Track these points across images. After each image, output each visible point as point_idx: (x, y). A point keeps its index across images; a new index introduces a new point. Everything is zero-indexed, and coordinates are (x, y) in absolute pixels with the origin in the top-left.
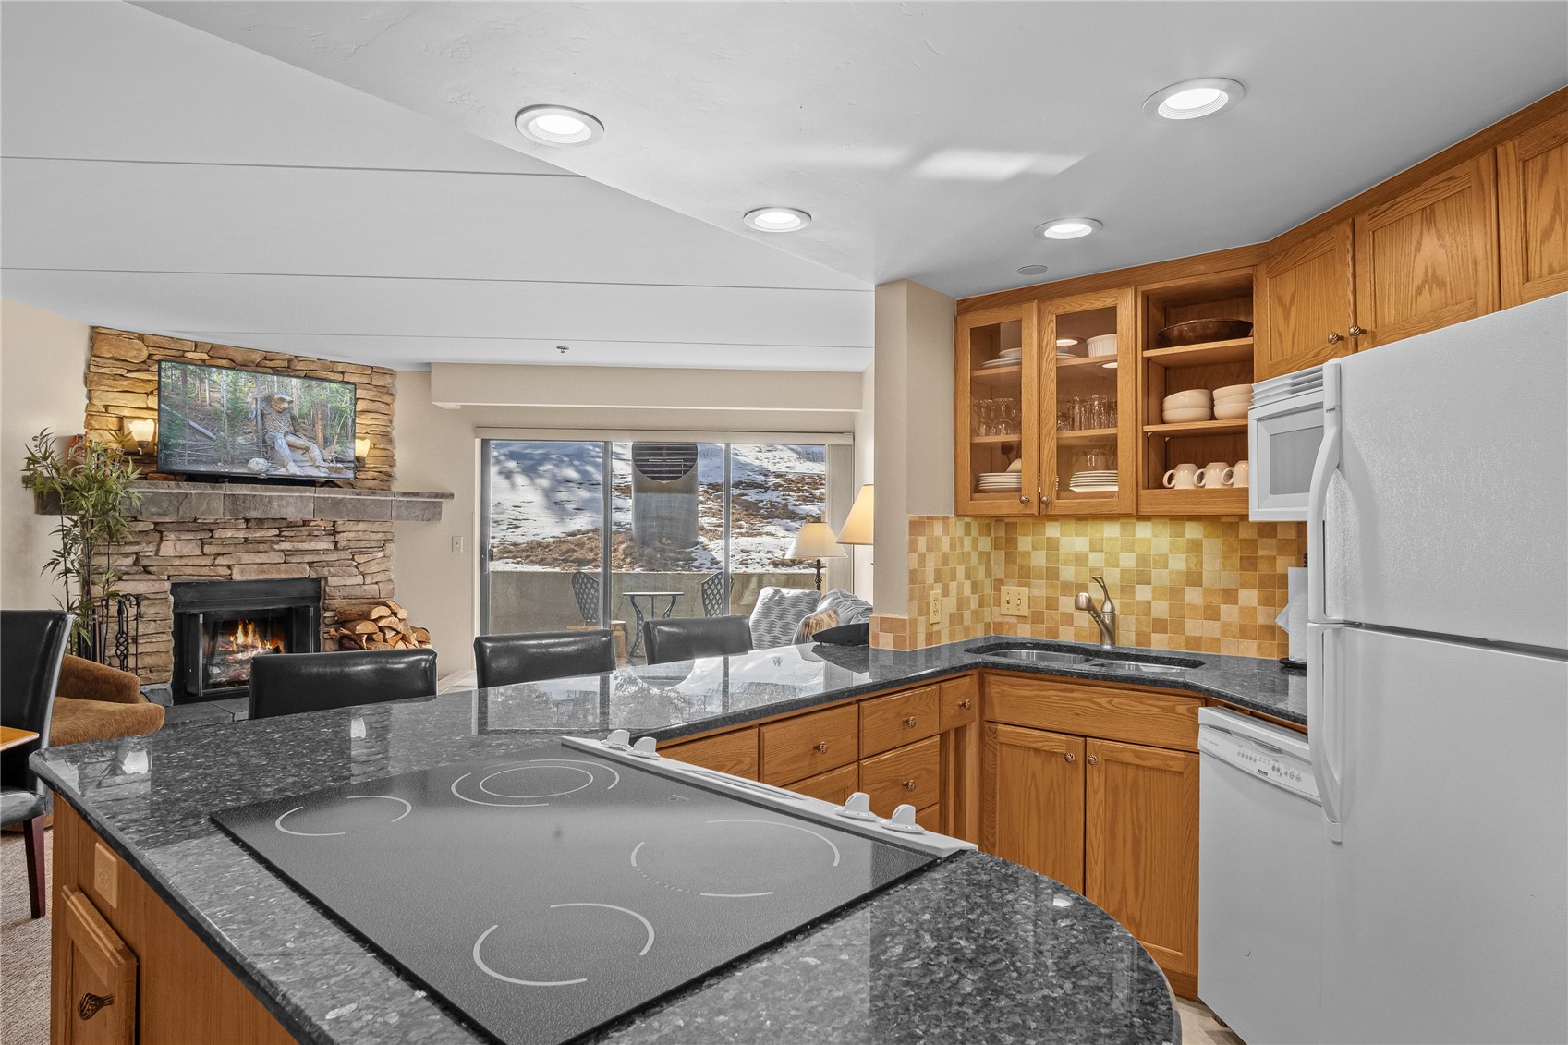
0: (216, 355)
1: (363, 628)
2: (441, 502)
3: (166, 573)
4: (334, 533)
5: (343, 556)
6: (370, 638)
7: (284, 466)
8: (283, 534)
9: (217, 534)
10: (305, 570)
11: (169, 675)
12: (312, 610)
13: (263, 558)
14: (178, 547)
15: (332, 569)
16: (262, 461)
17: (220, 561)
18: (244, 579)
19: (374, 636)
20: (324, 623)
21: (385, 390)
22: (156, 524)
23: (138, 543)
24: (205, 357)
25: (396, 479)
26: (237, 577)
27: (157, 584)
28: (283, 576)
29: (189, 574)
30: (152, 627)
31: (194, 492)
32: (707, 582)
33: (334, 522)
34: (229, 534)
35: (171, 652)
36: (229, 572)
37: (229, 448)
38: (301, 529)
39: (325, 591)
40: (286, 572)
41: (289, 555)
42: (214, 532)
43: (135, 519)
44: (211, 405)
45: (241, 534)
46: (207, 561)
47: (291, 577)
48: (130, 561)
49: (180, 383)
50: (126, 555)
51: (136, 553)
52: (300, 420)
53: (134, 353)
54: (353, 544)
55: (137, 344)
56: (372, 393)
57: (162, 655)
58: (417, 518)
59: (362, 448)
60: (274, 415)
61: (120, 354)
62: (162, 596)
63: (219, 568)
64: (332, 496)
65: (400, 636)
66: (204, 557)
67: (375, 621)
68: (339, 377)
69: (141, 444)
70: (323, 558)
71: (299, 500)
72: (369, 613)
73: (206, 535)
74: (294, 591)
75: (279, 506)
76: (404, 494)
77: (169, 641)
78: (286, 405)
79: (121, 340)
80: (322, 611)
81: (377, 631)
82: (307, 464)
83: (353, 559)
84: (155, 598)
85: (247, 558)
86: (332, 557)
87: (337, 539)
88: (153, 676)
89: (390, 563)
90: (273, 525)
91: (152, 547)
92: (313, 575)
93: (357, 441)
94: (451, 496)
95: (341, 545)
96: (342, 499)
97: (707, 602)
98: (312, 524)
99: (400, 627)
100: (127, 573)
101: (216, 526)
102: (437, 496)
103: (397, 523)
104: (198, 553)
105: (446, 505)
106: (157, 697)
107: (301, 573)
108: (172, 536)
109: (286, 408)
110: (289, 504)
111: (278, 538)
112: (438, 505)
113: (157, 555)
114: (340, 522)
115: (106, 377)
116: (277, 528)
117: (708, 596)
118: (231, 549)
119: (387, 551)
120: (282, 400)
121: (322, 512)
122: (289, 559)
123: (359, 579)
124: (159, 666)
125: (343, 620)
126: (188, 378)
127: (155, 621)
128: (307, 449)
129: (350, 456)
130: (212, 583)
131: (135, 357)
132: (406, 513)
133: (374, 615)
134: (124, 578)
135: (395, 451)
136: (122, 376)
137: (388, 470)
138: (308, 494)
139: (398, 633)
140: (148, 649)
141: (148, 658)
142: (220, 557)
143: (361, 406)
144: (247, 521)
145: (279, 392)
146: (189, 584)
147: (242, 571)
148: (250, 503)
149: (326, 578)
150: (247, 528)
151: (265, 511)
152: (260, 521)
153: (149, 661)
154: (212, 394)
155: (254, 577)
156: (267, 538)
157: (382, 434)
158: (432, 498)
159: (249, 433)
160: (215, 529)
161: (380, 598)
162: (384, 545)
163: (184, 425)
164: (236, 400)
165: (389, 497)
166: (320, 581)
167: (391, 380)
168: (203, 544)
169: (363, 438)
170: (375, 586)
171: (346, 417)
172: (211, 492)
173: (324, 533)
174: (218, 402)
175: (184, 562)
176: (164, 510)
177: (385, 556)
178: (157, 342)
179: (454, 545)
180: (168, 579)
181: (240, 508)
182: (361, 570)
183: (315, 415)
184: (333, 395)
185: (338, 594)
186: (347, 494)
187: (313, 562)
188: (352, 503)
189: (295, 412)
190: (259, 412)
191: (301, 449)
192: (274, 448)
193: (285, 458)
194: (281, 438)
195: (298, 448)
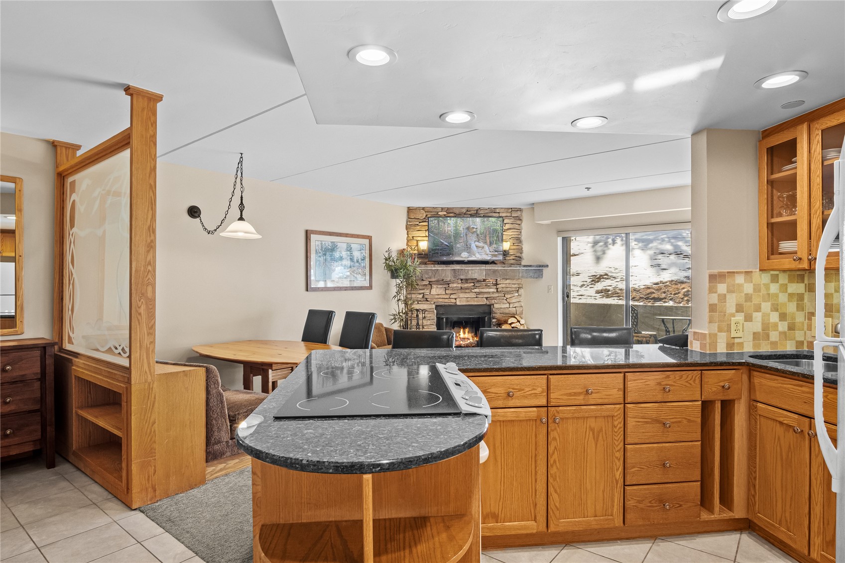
0: (449, 212)
1: (505, 327)
2: (543, 269)
3: (433, 301)
4: (496, 284)
5: (500, 295)
7: (474, 255)
8: (475, 285)
9: (450, 286)
10: (484, 300)
12: (488, 318)
13: (468, 295)
14: (437, 291)
15: (496, 301)
16: (466, 253)
17: (452, 296)
18: (461, 304)
20: (493, 324)
21: (518, 218)
22: (429, 282)
23: (424, 289)
24: (445, 213)
25: (524, 259)
26: (458, 303)
27: (430, 305)
28: (476, 303)
29: (441, 302)
30: (429, 322)
31: (440, 269)
33: (496, 280)
34: (455, 285)
36: (455, 301)
37: (454, 249)
38: (483, 283)
39: (493, 310)
40: (477, 302)
41: (478, 294)
43: (423, 280)
44: (447, 232)
45: (459, 285)
46: (447, 296)
47: (479, 304)
48: (421, 296)
49: (437, 225)
50: (420, 294)
51: (423, 293)
52: (480, 235)
53: (421, 215)
54: (504, 289)
55: (422, 211)
56: (512, 220)
58: (531, 277)
59: (506, 246)
60: (470, 234)
61: (417, 216)
62: (432, 310)
63: (452, 299)
64: (493, 268)
68: (497, 215)
69: (423, 251)
70: (492, 295)
71: (480, 270)
73: (447, 286)
74: (481, 310)
75: (472, 273)
78: (475, 230)
79: (417, 211)
80: (491, 319)
83: (505, 296)
84: (430, 311)
85: (462, 295)
86: (496, 295)
87: (498, 287)
89: (521, 298)
90: (472, 281)
91: (428, 291)
92: (488, 303)
93: (504, 243)
94: (547, 266)
95: (499, 290)
96: (497, 270)
98: (487, 280)
100: (420, 301)
101: (450, 282)
102: (541, 266)
103: (523, 279)
104: (444, 293)
105: (545, 270)
107: (483, 302)
108: (435, 286)
110: (475, 272)
111: (473, 287)
112: (541, 271)
113: (430, 294)
114: (499, 280)
115: (413, 225)
116: (472, 283)
118: (456, 292)
119: (520, 293)
120: (473, 228)
121: (489, 275)
122: (478, 296)
123: (507, 305)
126: (440, 222)
127: (430, 320)
128: (483, 247)
129: (501, 249)
130: (449, 306)
131: (422, 217)
132: (527, 275)
133: (510, 322)
134: (419, 302)
135: (523, 246)
136: (417, 225)
137: (520, 255)
138: (484, 268)
143: (507, 227)
144: (461, 280)
145: (472, 225)
146: (441, 306)
147: (460, 301)
148: (463, 272)
149: (493, 304)
150: (461, 283)
152: (466, 280)
154: (448, 228)
155: (464, 304)
156: (469, 287)
157: (516, 238)
158: (538, 267)
159: (461, 243)
160: (449, 284)
161: (517, 314)
162: (518, 290)
163: (438, 242)
164: (456, 230)
165: (523, 267)
166: (490, 306)
167: (520, 213)
168: (446, 290)
169: (507, 241)
170: (514, 309)
171: (498, 232)
172: (446, 268)
173: (492, 284)
174: (450, 231)
175: (439, 297)
176: (430, 276)
177: (519, 295)
178: (429, 210)
179: (549, 290)
180: (434, 304)
181: (457, 275)
182: (508, 301)
183: (486, 233)
184: (493, 224)
185: (498, 312)
186: (499, 267)
187: (488, 298)
188: (501, 271)
189: (478, 232)
190: (465, 234)
191: (481, 247)
192: (470, 247)
193: (474, 252)
194: (473, 243)
195: (479, 247)
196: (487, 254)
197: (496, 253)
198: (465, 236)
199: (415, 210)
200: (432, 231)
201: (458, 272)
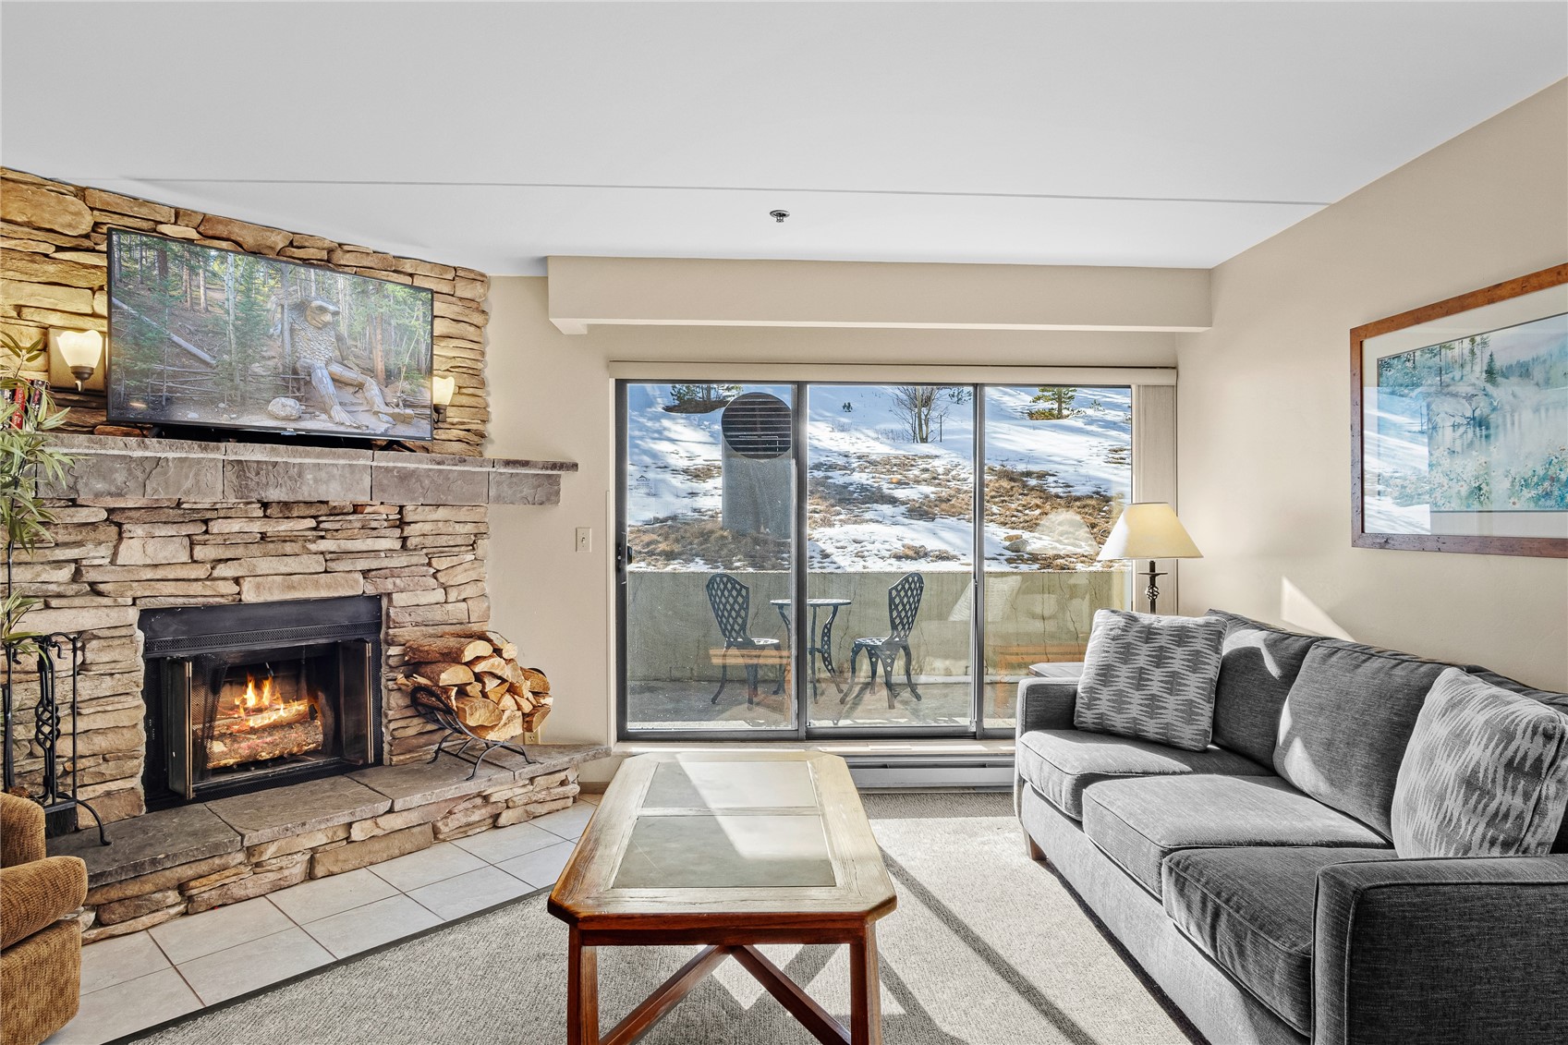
0: (211, 233)
1: (451, 676)
2: (559, 476)
3: (130, 593)
4: (402, 523)
5: (415, 560)
6: (462, 692)
7: (325, 411)
8: (322, 526)
9: (215, 527)
10: (356, 582)
11: (138, 765)
12: (369, 646)
13: (291, 565)
14: (150, 550)
15: (398, 581)
16: (291, 402)
17: (222, 570)
18: (261, 599)
19: (468, 688)
20: (387, 664)
21: (474, 305)
22: (110, 511)
23: (79, 544)
24: (193, 234)
25: (492, 442)
26: (249, 597)
27: (114, 613)
28: (324, 594)
29: (168, 595)
30: (107, 686)
31: (171, 455)
32: (896, 588)
33: (401, 507)
34: (235, 526)
35: (141, 726)
36: (237, 589)
37: (237, 380)
38: (350, 517)
39: (388, 615)
40: (329, 587)
41: (332, 560)
42: (211, 524)
43: (74, 503)
44: (207, 310)
45: (256, 527)
46: (201, 572)
47: (336, 595)
48: (66, 573)
49: (156, 272)
50: (58, 564)
51: (76, 561)
52: (350, 342)
53: (68, 218)
54: (429, 541)
55: (73, 203)
56: (456, 309)
57: (125, 731)
58: (525, 500)
59: (442, 390)
60: (311, 332)
61: (42, 219)
62: (124, 632)
63: (220, 583)
64: (400, 465)
65: (507, 685)
66: (195, 565)
67: (469, 664)
68: (408, 280)
69: (78, 372)
70: (386, 563)
71: (347, 470)
72: (460, 651)
73: (198, 529)
74: (342, 617)
75: (316, 480)
76: (508, 463)
77: (137, 707)
78: (328, 318)
79: (43, 194)
80: (384, 647)
81: (473, 680)
82: (361, 408)
83: (429, 564)
84: (112, 636)
85: (265, 565)
86: (400, 560)
87: (405, 534)
88: (109, 769)
89: (483, 570)
90: (308, 513)
91: (105, 551)
92: (370, 590)
93: (435, 379)
94: (574, 466)
95: (411, 543)
96: (414, 471)
97: (895, 614)
98: (368, 509)
99: (507, 672)
100: (59, 596)
101: (214, 514)
102: (554, 466)
103: (492, 507)
104: (185, 558)
105: (567, 479)
106: (116, 802)
107: (352, 588)
108: (139, 531)
109: (329, 323)
110: (332, 477)
111: (314, 533)
112: (554, 481)
113: (113, 562)
114: (409, 508)
115: (17, 255)
116: (312, 517)
117: (896, 606)
118: (239, 552)
119: (479, 552)
120: (322, 310)
121: (383, 491)
122: (332, 565)
123: (439, 595)
124: (120, 751)
125: (416, 662)
126: (170, 265)
127: (112, 674)
128: (360, 386)
129: (426, 398)
130: (210, 608)
131: (70, 225)
132: (510, 492)
133: (468, 656)
134: (54, 603)
135: (490, 400)
136: (46, 256)
137: (480, 427)
138: (362, 462)
139: (504, 681)
140: (99, 722)
141: (100, 737)
142: (221, 566)
143: (440, 327)
144: (265, 505)
145: (318, 297)
146: (170, 611)
147: (258, 587)
148: (267, 474)
149: (389, 595)
150: (265, 516)
151: (293, 490)
152: (286, 505)
153: (101, 743)
154: (210, 293)
155: (277, 597)
156: (297, 533)
157: (471, 372)
158: (547, 469)
159: (269, 358)
160: (212, 519)
161: (469, 623)
162: (474, 542)
163: (162, 342)
164: (249, 305)
165: (485, 466)
166: (380, 599)
167: (482, 291)
168: (192, 544)
169: (444, 377)
170: (463, 605)
171: (418, 340)
172: (201, 455)
173: (386, 524)
174: (220, 306)
175: (160, 574)
176: (117, 488)
177: (475, 559)
178: (108, 204)
179: (579, 541)
180: (134, 604)
181: (252, 484)
182: (442, 580)
183: (373, 336)
184: (398, 307)
185: (409, 619)
186: (420, 462)
187: (369, 571)
188: (428, 476)
189: (343, 329)
190: (287, 326)
191: (351, 385)
192: (310, 382)
193: (327, 399)
194: (320, 368)
195: (347, 384)
196: (376, 413)
197: (409, 411)
198: (287, 334)
199: (33, 188)
200: (130, 293)
201: (258, 474)
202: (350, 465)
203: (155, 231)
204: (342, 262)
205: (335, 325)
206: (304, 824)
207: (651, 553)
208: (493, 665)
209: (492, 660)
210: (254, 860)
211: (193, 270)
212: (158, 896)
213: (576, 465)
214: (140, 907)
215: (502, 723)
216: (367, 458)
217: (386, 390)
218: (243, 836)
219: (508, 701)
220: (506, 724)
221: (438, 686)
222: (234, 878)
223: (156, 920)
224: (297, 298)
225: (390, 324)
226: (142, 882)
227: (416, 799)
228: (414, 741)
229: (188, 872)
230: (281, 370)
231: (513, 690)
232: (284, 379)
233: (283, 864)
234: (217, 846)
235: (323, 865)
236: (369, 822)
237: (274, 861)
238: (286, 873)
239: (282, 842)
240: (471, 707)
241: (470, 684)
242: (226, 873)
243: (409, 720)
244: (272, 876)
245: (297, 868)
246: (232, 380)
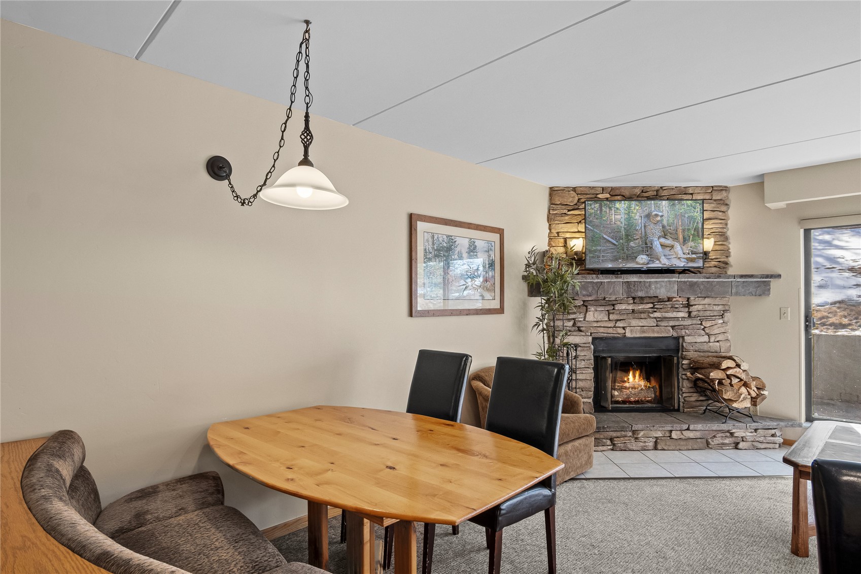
0: (614, 194)
1: (715, 375)
2: (770, 281)
3: (590, 331)
4: (688, 305)
5: (694, 322)
6: (721, 383)
7: (658, 259)
8: (655, 307)
9: (617, 307)
10: (669, 331)
11: (591, 394)
12: (675, 358)
13: (643, 323)
14: (596, 315)
15: (687, 331)
16: (644, 257)
17: (619, 324)
18: (632, 336)
19: (723, 381)
20: (682, 368)
21: (722, 202)
22: (585, 301)
23: (575, 313)
24: (608, 196)
25: (731, 266)
26: (628, 335)
27: (586, 338)
28: (656, 335)
29: (602, 332)
30: (583, 364)
31: (606, 281)
33: (688, 299)
34: (623, 307)
35: (593, 380)
36: (624, 331)
37: (625, 250)
38: (667, 303)
39: (683, 346)
40: (658, 332)
41: (659, 321)
42: (615, 306)
43: (573, 299)
44: (615, 223)
46: (611, 324)
47: (661, 336)
48: (571, 323)
49: (599, 212)
50: (569, 320)
51: (574, 319)
52: (668, 228)
53: (571, 199)
54: (701, 314)
55: (572, 194)
56: (713, 205)
57: (588, 381)
58: (751, 294)
59: (708, 244)
60: (652, 226)
61: (564, 201)
62: (588, 345)
63: (618, 329)
64: (690, 280)
65: (743, 382)
66: (610, 322)
67: (724, 370)
68: (692, 196)
69: (575, 253)
70: (682, 323)
72: (720, 364)
73: (611, 308)
74: (664, 345)
75: (656, 288)
76: (742, 276)
77: (592, 373)
78: (659, 218)
79: (565, 193)
80: (680, 360)
81: (726, 378)
82: (673, 257)
83: (701, 324)
84: (584, 346)
85: (634, 322)
86: (688, 322)
87: (690, 310)
88: (584, 393)
89: (728, 327)
90: (650, 301)
91: (582, 316)
92: (675, 335)
93: (704, 240)
94: (779, 276)
95: (693, 314)
96: (696, 282)
98: (674, 299)
99: (743, 376)
100: (570, 331)
101: (617, 302)
102: (767, 276)
103: (733, 298)
104: (607, 319)
105: (774, 283)
107: (667, 333)
108: (593, 309)
109: (659, 221)
110: (662, 286)
111: (653, 309)
112: (767, 284)
113: (584, 320)
114: (692, 298)
115: (558, 215)
116: (651, 303)
118: (626, 317)
119: (726, 319)
120: (657, 215)
121: (683, 291)
122: (659, 323)
123: (706, 338)
124: (586, 388)
125: (695, 367)
126: (603, 208)
127: (584, 360)
128: (672, 247)
129: (700, 249)
130: (614, 338)
131: (571, 202)
132: (743, 290)
133: (724, 366)
134: (568, 333)
135: (730, 246)
136: (565, 214)
137: (725, 260)
138: (674, 279)
139: (741, 380)
140: (582, 376)
141: (581, 382)
142: (618, 322)
143: (706, 215)
144: (634, 298)
145: (655, 211)
146: (601, 339)
147: (631, 331)
148: (638, 286)
149: (683, 337)
150: (634, 303)
151: (647, 292)
152: (642, 298)
154: (616, 216)
155: (638, 335)
156: (645, 310)
157: (720, 234)
158: (763, 278)
159: (637, 239)
160: (615, 304)
161: (720, 352)
162: (723, 314)
163: (600, 238)
164: (629, 219)
165: (730, 278)
166: (679, 339)
167: (726, 194)
168: (609, 314)
169: (708, 238)
170: (718, 344)
171: (698, 222)
172: (615, 280)
173: (682, 306)
174: (619, 221)
175: (599, 324)
176: (589, 293)
177: (723, 322)
178: (582, 191)
179: (782, 314)
180: (591, 335)
181: (632, 290)
182: (707, 332)
183: (677, 223)
184: (688, 208)
185: (692, 348)
186: (700, 278)
187: (674, 326)
188: (703, 284)
189: (665, 223)
190: (643, 225)
191: (668, 247)
192: (652, 247)
193: (659, 254)
194: (656, 241)
195: (667, 247)
196: (679, 258)
197: (694, 256)
198: (643, 228)
199: (562, 191)
200: (591, 222)
201: (634, 286)
202: (669, 281)
203: (596, 197)
204: (662, 195)
205: (662, 220)
206: (654, 426)
207: (823, 324)
208: (736, 372)
209: (735, 369)
210: (635, 436)
211: (610, 208)
212: (604, 440)
213: (780, 275)
214: (599, 442)
215: (740, 400)
216: (676, 278)
217: (683, 247)
218: (632, 426)
219: (743, 390)
220: (742, 401)
221: (709, 378)
222: (628, 441)
223: (604, 449)
224: (646, 212)
225: (685, 217)
226: (600, 434)
227: (699, 426)
228: (695, 404)
229: (614, 434)
230: (641, 244)
231: (746, 385)
232: (642, 247)
233: (646, 440)
234: (623, 427)
235: (661, 445)
236: (679, 432)
237: (642, 438)
238: (647, 444)
239: (645, 432)
240: (725, 390)
241: (724, 379)
242: (626, 438)
243: (692, 394)
244: (642, 444)
245: (651, 444)
246: (623, 250)
